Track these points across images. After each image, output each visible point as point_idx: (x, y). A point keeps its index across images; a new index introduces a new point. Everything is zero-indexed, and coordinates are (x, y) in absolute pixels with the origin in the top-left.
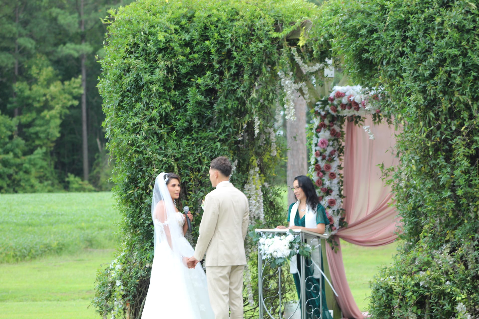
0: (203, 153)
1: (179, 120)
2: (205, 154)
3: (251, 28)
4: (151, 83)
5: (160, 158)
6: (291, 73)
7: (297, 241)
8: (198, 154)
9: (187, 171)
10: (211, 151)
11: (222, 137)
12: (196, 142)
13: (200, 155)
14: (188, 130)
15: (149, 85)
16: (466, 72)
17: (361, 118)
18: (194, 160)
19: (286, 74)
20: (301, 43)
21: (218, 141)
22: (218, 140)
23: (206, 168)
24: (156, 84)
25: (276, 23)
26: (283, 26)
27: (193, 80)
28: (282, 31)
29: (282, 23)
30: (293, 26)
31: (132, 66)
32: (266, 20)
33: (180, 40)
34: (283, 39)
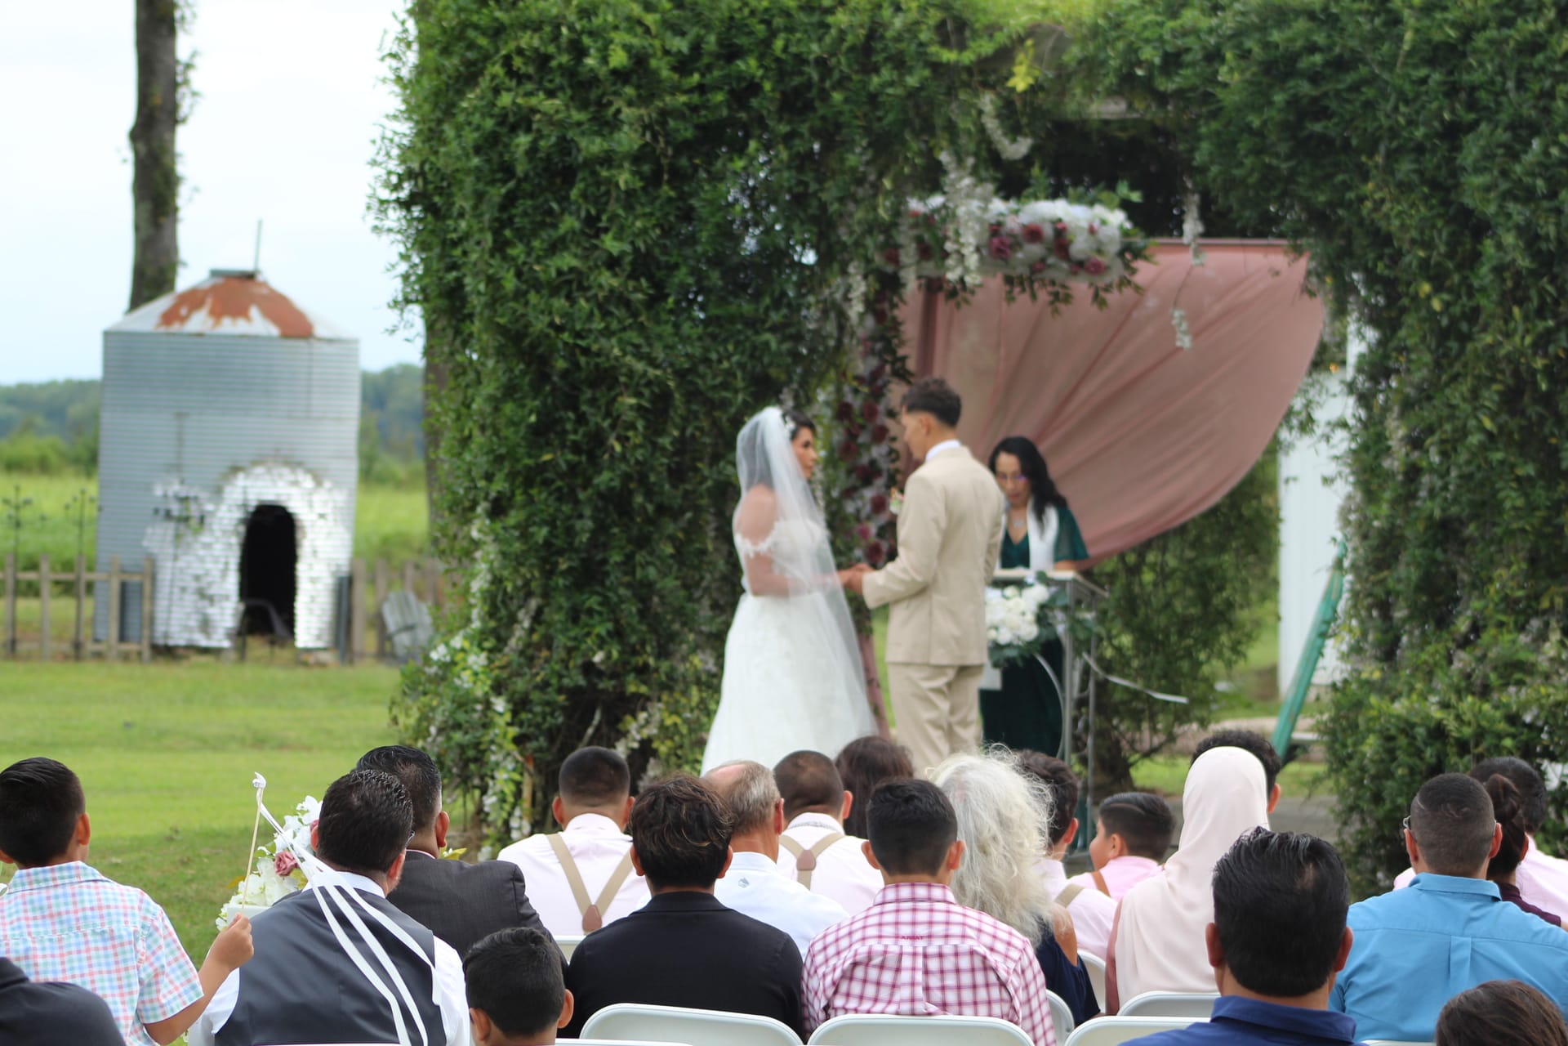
0: (735, 359)
1: (676, 266)
2: (739, 364)
3: (874, 32)
4: (602, 165)
5: (641, 366)
6: (971, 160)
7: (1060, 603)
8: (720, 361)
10: (752, 356)
11: (775, 317)
12: (710, 329)
13: (725, 365)
15: (598, 168)
18: (714, 377)
19: (960, 161)
20: (1020, 82)
21: (765, 330)
22: (768, 325)
23: (745, 401)
24: (621, 166)
25: (941, 26)
26: (968, 33)
27: (697, 161)
28: (962, 47)
29: (962, 25)
30: (1001, 38)
31: (538, 117)
32: (914, 15)
33: (667, 52)
34: (968, 70)
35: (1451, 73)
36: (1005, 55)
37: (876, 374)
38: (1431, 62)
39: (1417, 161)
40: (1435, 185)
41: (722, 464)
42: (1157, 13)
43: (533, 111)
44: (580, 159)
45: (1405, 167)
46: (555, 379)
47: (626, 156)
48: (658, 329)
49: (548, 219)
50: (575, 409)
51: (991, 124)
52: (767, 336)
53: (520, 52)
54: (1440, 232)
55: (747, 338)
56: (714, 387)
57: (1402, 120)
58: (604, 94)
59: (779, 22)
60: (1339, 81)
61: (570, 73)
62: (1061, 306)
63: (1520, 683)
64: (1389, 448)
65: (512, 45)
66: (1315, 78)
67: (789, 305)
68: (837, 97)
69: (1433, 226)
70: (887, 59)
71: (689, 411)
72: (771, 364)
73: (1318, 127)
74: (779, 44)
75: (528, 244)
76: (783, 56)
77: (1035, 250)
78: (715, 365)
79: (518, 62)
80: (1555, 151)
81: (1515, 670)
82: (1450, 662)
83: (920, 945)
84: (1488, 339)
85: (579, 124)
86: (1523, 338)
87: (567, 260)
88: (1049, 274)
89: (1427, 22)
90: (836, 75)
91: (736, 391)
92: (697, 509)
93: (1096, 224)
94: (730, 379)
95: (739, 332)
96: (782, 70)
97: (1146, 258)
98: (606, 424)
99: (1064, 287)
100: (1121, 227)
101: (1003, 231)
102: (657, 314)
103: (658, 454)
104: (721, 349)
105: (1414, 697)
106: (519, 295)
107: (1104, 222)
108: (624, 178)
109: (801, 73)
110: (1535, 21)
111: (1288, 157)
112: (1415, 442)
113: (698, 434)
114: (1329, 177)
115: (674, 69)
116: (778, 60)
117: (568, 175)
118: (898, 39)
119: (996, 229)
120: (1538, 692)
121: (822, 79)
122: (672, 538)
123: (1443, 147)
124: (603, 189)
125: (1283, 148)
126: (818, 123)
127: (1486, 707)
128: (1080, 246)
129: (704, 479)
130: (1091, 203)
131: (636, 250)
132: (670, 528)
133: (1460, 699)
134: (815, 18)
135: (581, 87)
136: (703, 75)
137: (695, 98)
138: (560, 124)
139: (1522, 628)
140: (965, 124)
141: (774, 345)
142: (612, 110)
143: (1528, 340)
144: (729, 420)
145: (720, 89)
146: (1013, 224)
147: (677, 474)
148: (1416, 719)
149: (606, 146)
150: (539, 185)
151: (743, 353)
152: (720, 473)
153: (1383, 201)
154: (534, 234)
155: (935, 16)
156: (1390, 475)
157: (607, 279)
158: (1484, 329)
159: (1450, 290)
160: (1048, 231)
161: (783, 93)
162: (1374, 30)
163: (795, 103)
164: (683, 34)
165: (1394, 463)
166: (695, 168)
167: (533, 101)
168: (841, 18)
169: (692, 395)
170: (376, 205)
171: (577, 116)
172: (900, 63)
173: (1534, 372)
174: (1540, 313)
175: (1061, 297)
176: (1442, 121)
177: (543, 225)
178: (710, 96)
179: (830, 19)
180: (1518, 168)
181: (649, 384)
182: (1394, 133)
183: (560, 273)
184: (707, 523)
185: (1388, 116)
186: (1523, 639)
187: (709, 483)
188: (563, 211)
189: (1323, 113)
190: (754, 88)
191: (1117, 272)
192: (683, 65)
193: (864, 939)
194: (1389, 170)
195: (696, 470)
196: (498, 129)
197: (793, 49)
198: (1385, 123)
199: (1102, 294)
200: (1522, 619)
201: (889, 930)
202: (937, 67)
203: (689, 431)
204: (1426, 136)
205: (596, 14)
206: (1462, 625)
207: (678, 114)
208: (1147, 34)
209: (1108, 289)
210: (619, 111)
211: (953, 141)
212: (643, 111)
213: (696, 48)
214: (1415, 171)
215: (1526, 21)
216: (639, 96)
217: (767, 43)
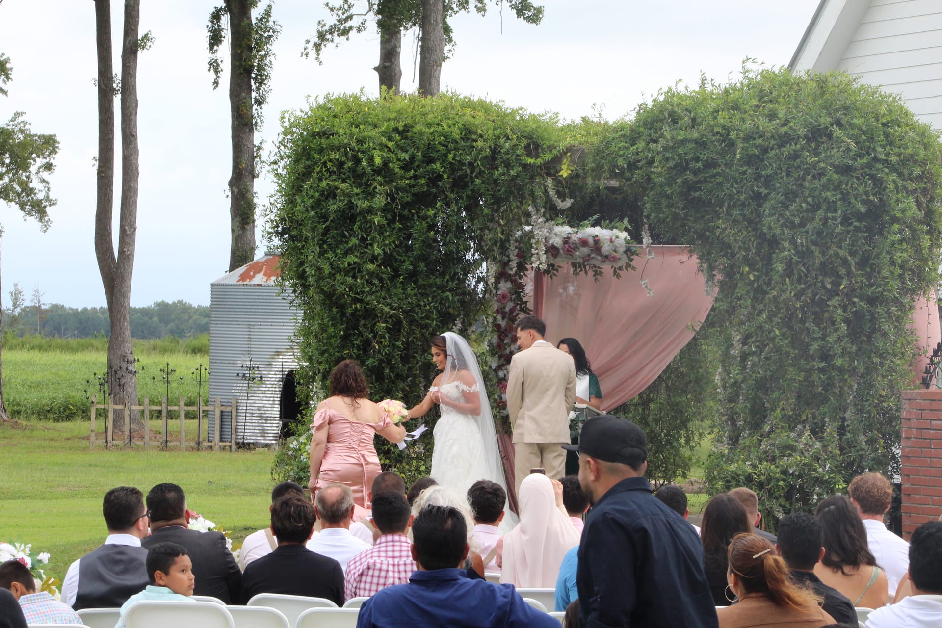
0: (432, 305)
1: (404, 261)
2: (434, 307)
3: (495, 151)
4: (368, 213)
5: (387, 309)
6: (543, 210)
7: (580, 419)
8: (425, 306)
9: (413, 328)
10: (441, 303)
11: (452, 285)
12: (420, 291)
13: (428, 307)
14: (412, 276)
15: (366, 215)
16: (846, 220)
17: (556, 267)
18: (422, 314)
19: (538, 210)
20: (565, 173)
21: (447, 291)
22: (448, 288)
23: (436, 324)
24: (376, 214)
25: (527, 147)
26: (540, 150)
27: (413, 211)
28: (537, 157)
29: (537, 146)
30: (555, 152)
31: (338, 191)
32: (515, 142)
33: (399, 160)
34: (540, 167)
35: (757, 169)
36: (557, 160)
37: (512, 310)
38: (749, 164)
39: (742, 210)
40: (750, 222)
41: (426, 354)
42: (626, 142)
43: (337, 188)
44: (358, 211)
45: (736, 212)
46: (348, 315)
47: (378, 210)
48: (395, 291)
49: (344, 239)
50: (358, 329)
51: (552, 193)
52: (448, 293)
53: (330, 161)
54: (753, 243)
55: (438, 294)
56: (422, 318)
57: (735, 191)
58: (369, 180)
59: (451, 146)
60: (707, 173)
61: (353, 170)
62: (599, 277)
63: (790, 455)
64: (733, 345)
65: (326, 158)
66: (695, 172)
67: (459, 279)
68: (478, 181)
69: (750, 240)
70: (501, 163)
71: (411, 330)
72: (449, 307)
73: (697, 194)
74: (451, 156)
75: (334, 252)
76: (454, 162)
77: (585, 250)
78: (422, 308)
79: (329, 165)
80: (804, 205)
81: (788, 449)
82: (760, 445)
83: (396, 561)
84: (775, 293)
85: (357, 194)
86: (791, 293)
87: (352, 259)
88: (592, 262)
89: (746, 145)
90: (477, 170)
91: (433, 321)
92: (415, 376)
93: (614, 238)
94: (430, 314)
95: (434, 292)
96: (453, 168)
97: (637, 255)
98: (371, 336)
99: (599, 268)
100: (625, 238)
101: (570, 241)
102: (396, 283)
103: (396, 350)
104: (425, 300)
105: (740, 462)
106: (332, 276)
107: (617, 237)
108: (377, 219)
109: (462, 170)
110: (796, 144)
111: (683, 209)
112: (745, 342)
113: (415, 340)
114: (703, 217)
115: (401, 168)
116: (451, 163)
117: (353, 219)
118: (507, 153)
119: (566, 241)
120: (796, 459)
121: (472, 173)
122: (403, 390)
123: (754, 204)
124: (369, 225)
125: (681, 205)
126: (470, 193)
127: (773, 467)
128: (606, 249)
129: (418, 362)
130: (612, 229)
131: (385, 253)
132: (402, 385)
133: (760, 463)
134: (468, 144)
135: (357, 177)
136: (415, 171)
137: (412, 182)
138: (349, 196)
139: (792, 429)
140: (539, 193)
141: (451, 298)
142: (373, 187)
143: (793, 294)
144: (429, 334)
145: (425, 177)
146: (575, 238)
147: (405, 359)
148: (740, 473)
149: (369, 204)
150: (339, 223)
151: (436, 302)
152: (425, 358)
153: (726, 228)
154: (337, 247)
155: (524, 142)
156: (735, 358)
157: (371, 267)
158: (773, 289)
159: (757, 270)
160: (591, 241)
161: (454, 179)
162: (723, 149)
163: (459, 184)
164: (407, 151)
165: (735, 352)
166: (413, 215)
167: (336, 183)
168: (480, 143)
169: (412, 322)
170: (266, 235)
171: (356, 190)
172: (508, 165)
173: (796, 309)
174: (799, 281)
175: (597, 273)
176: (753, 191)
177: (341, 242)
178: (419, 180)
179: (475, 144)
180: (788, 213)
181: (391, 317)
182: (731, 197)
183: (349, 264)
184: (420, 382)
185: (728, 189)
186: (793, 435)
187: (420, 363)
188: (350, 235)
189: (700, 189)
190: (440, 177)
191: (624, 260)
192: (406, 167)
193: (372, 557)
194: (728, 214)
195: (415, 357)
196: (321, 197)
197: (458, 158)
198: (728, 192)
199: (618, 271)
200: (793, 425)
201: (383, 554)
202: (525, 166)
203: (410, 340)
204: (745, 198)
205: (365, 143)
206: (767, 428)
207: (403, 190)
208: (621, 152)
209: (620, 268)
210: (375, 188)
211: (534, 201)
212: (386, 188)
213: (412, 158)
214: (741, 215)
215: (791, 145)
216: (385, 181)
217: (446, 155)
